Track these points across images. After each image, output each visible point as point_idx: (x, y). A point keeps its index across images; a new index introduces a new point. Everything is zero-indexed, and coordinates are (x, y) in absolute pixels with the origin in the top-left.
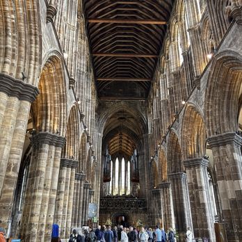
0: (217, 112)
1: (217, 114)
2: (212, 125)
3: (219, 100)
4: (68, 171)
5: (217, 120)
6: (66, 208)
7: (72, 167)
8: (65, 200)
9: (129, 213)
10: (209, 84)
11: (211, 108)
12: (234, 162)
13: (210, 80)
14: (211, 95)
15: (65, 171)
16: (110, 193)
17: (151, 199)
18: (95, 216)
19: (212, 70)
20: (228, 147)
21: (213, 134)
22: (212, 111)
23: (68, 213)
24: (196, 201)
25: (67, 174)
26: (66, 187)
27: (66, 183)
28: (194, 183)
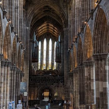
0: (100, 39)
1: (100, 41)
2: (96, 47)
3: (102, 31)
4: (5, 69)
5: (99, 44)
6: (5, 92)
7: (8, 66)
8: (4, 88)
9: (52, 87)
10: (96, 21)
11: (97, 35)
12: (105, 71)
13: (97, 18)
14: (97, 27)
15: (3, 69)
16: (39, 68)
17: (67, 79)
18: (26, 91)
19: (98, 12)
20: (103, 62)
21: (96, 53)
22: (97, 38)
23: (6, 95)
24: (89, 88)
25: (4, 71)
26: (4, 79)
27: (4, 76)
28: (88, 77)
